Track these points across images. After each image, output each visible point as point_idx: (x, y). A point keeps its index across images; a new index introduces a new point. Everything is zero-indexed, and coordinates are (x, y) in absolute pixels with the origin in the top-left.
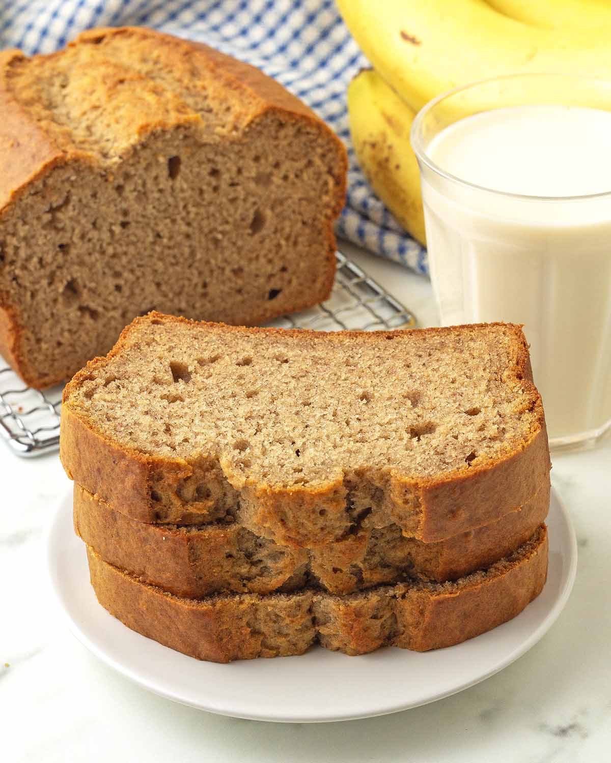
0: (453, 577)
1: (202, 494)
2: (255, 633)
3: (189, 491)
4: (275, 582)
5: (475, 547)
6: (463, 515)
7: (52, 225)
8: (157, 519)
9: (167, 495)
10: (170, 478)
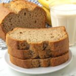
0: (57, 56)
1: (24, 45)
2: (32, 64)
3: (23, 45)
4: (34, 57)
5: (60, 52)
6: (58, 47)
7: (10, 21)
8: (19, 49)
9: (20, 45)
10: (20, 43)
